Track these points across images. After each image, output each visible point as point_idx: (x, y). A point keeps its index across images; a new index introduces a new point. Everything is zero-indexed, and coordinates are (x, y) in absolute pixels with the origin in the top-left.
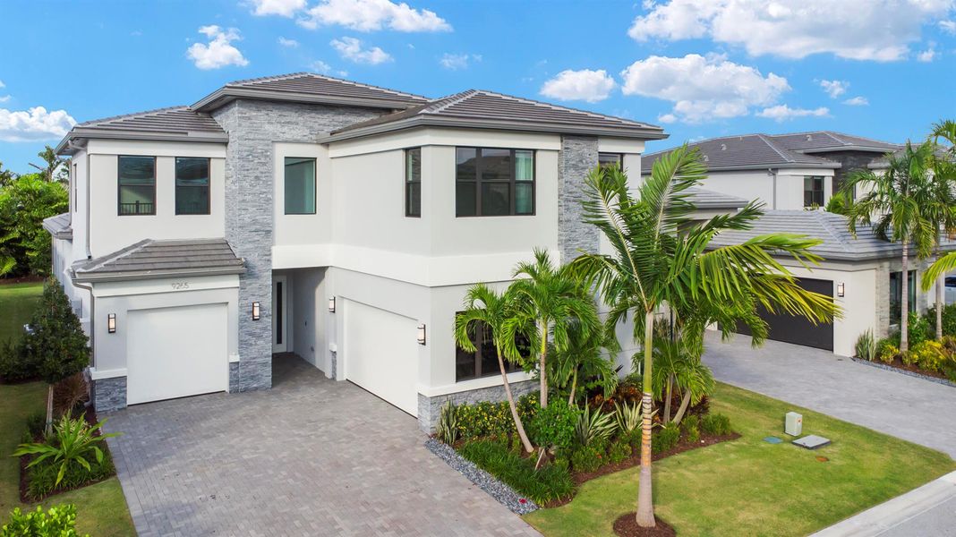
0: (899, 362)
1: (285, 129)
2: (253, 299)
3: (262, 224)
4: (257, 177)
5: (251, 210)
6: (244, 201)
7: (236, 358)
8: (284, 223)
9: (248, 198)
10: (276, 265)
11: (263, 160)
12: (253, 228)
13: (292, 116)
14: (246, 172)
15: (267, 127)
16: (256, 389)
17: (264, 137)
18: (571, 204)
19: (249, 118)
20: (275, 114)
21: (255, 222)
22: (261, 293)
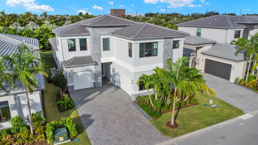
0: (244, 85)
1: (102, 32)
2: (97, 69)
3: (98, 54)
4: (97, 44)
5: (96, 51)
6: (94, 49)
7: (95, 81)
8: (103, 53)
9: (95, 48)
10: (102, 62)
11: (98, 40)
12: (97, 55)
13: (104, 29)
14: (94, 43)
15: (98, 32)
16: (99, 87)
17: (98, 34)
18: (165, 53)
19: (94, 30)
20: (100, 29)
21: (97, 53)
22: (99, 68)
